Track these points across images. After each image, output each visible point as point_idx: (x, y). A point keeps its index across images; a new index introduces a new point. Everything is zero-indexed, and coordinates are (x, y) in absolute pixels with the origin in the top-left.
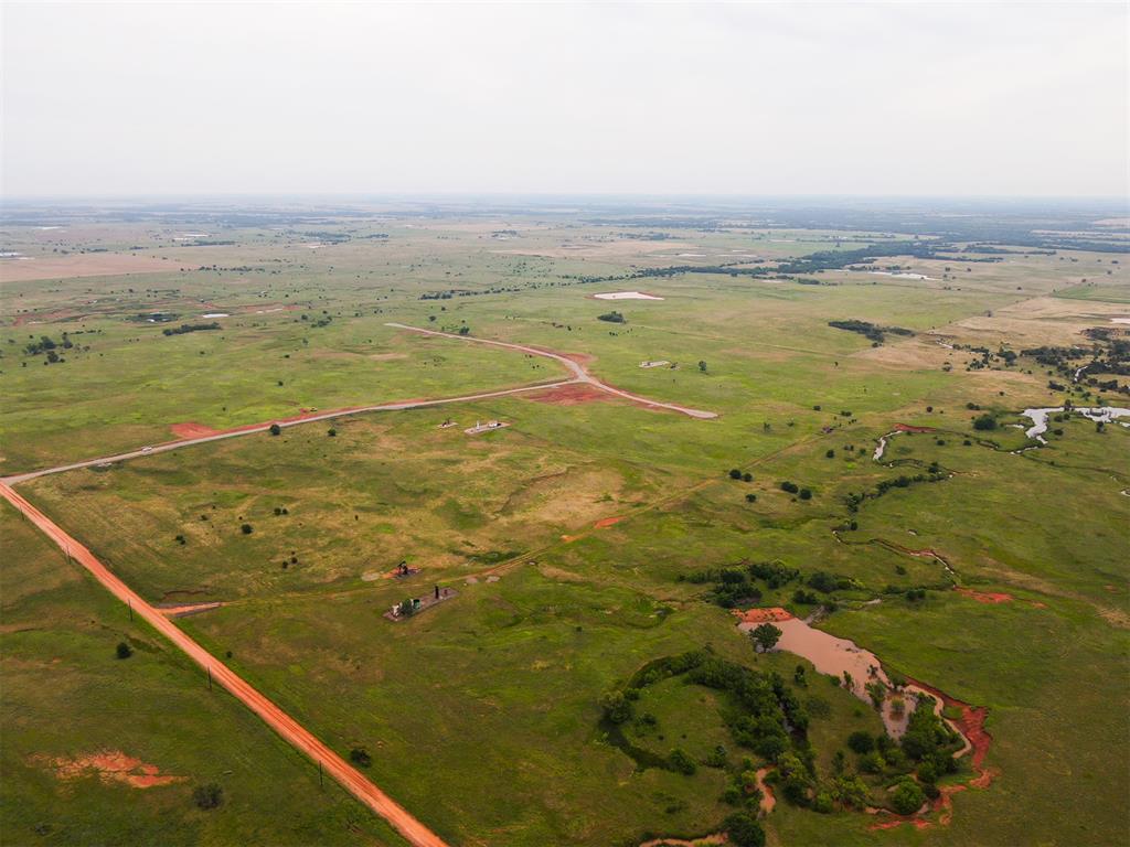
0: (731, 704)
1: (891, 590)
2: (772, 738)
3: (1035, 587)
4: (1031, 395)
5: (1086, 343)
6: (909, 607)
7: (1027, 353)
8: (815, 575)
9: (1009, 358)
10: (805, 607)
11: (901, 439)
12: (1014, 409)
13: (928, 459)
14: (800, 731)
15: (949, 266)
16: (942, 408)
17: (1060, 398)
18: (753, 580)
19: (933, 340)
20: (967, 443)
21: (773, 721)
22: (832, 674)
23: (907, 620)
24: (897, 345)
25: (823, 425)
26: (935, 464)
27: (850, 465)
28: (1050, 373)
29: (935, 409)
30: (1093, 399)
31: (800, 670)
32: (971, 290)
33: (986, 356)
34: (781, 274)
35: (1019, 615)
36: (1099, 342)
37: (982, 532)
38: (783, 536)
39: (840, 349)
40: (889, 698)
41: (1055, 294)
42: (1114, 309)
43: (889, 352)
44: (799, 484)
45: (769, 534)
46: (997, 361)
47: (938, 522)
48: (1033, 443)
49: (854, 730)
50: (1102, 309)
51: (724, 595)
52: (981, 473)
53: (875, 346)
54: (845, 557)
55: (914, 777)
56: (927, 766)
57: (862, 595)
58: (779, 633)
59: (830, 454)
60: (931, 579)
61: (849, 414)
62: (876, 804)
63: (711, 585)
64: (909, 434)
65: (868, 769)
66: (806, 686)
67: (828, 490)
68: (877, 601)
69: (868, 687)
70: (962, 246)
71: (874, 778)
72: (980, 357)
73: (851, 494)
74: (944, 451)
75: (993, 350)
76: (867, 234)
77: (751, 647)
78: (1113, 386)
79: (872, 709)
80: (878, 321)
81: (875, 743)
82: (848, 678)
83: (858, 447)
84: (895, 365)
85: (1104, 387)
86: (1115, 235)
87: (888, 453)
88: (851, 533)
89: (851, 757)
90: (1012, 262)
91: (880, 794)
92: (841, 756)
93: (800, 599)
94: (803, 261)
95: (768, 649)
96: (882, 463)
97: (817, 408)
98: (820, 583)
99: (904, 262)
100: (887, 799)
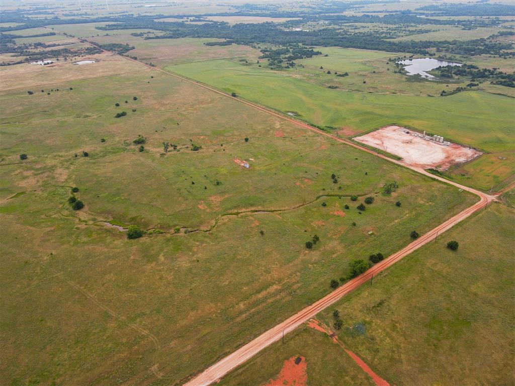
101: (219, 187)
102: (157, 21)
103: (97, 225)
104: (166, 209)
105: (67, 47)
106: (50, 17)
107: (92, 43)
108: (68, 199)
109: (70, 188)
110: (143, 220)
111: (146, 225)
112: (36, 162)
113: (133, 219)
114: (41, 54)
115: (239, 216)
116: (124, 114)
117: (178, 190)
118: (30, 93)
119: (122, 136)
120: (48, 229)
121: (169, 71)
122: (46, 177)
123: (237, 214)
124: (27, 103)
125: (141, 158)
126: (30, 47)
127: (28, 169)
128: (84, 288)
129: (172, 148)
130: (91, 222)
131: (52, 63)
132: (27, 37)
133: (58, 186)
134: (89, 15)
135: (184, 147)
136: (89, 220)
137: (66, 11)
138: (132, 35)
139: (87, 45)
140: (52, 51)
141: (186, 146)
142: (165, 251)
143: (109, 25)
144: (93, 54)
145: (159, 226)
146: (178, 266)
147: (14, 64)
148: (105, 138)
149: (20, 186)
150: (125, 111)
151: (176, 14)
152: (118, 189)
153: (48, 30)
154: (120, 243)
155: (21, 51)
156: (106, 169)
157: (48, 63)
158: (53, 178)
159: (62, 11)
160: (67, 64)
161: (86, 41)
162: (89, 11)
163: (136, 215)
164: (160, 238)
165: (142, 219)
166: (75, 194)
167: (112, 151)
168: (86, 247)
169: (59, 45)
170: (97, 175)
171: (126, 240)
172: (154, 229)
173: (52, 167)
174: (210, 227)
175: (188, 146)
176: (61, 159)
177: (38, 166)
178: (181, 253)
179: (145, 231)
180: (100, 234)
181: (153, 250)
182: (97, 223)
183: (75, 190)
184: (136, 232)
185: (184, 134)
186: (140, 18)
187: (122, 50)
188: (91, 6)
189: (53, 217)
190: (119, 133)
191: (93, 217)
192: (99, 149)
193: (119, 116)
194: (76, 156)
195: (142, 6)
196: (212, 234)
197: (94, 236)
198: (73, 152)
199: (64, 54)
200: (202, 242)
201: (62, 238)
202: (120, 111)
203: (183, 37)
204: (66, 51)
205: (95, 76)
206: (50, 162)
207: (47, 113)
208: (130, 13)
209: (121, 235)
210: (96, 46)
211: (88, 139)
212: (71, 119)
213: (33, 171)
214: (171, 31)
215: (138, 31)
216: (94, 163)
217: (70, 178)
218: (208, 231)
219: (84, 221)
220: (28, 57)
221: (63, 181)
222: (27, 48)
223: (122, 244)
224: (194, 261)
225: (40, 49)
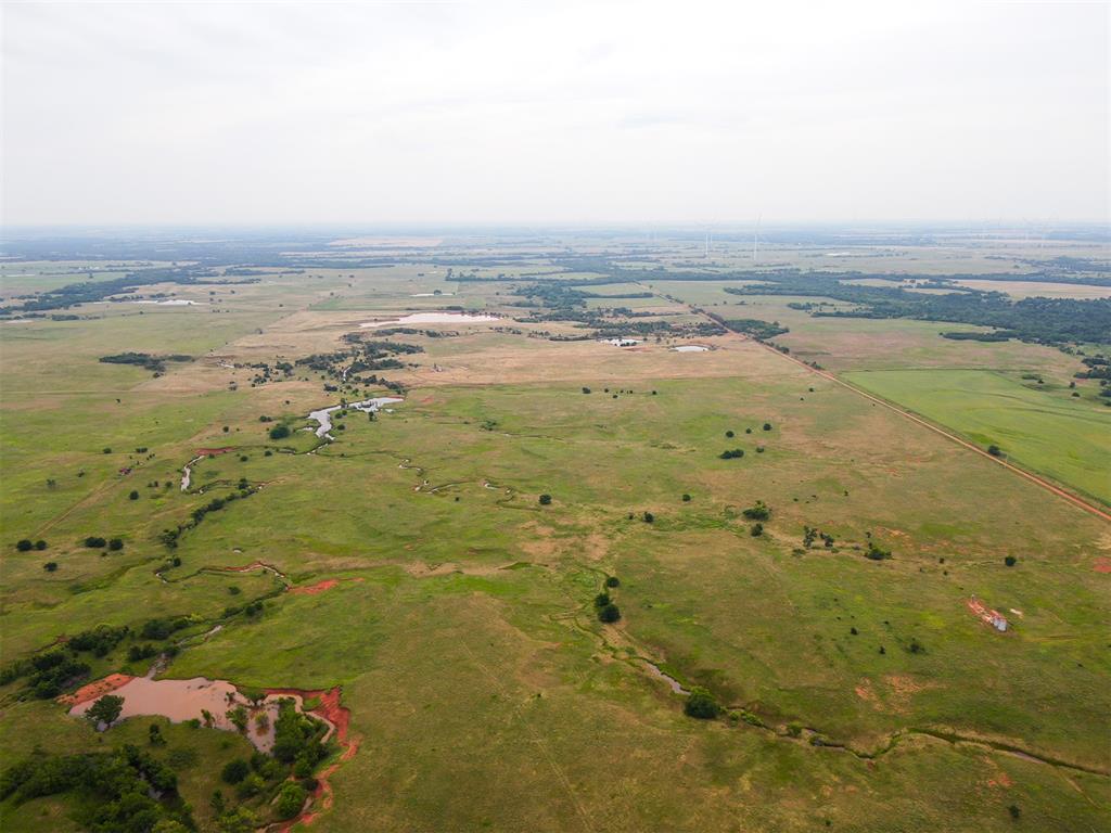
0: (83, 801)
1: (230, 613)
2: (141, 813)
3: (353, 566)
4: (311, 400)
5: (345, 347)
6: (250, 623)
7: (301, 362)
8: (147, 626)
9: (286, 368)
10: (144, 664)
11: (206, 464)
12: (301, 415)
13: (236, 478)
14: (169, 792)
15: (213, 290)
16: (238, 426)
17: (336, 397)
18: (76, 655)
19: (214, 362)
20: (268, 454)
21: (136, 796)
22: (190, 719)
23: (251, 635)
24: (179, 372)
25: (119, 467)
26: (243, 480)
27: (158, 501)
28: (323, 377)
29: (231, 428)
30: (361, 394)
31: (154, 729)
32: (239, 311)
33: (267, 370)
34: (28, 313)
35: (347, 594)
36: (355, 345)
37: (298, 532)
38: (100, 597)
39: (118, 384)
40: (252, 717)
41: (311, 308)
42: (360, 316)
43: (173, 380)
44: (107, 536)
45: (84, 598)
46: (277, 373)
47: (258, 534)
48: (325, 442)
49: (225, 763)
50: (351, 317)
51: (44, 685)
52: (287, 478)
53: (156, 376)
54: (175, 596)
55: (292, 779)
56: (302, 762)
57: (202, 628)
58: (122, 700)
59: (134, 496)
60: (265, 588)
61: (144, 450)
62: (263, 824)
63: (23, 680)
64: (212, 456)
65: (248, 793)
66: (165, 742)
67: (140, 534)
68: (217, 629)
69: (229, 715)
70: (221, 270)
71: (257, 799)
72: (260, 372)
73: (166, 531)
74: (247, 465)
75: (272, 364)
76: (121, 263)
77: (92, 729)
78: (373, 380)
79: (238, 734)
80: (153, 350)
81: (249, 766)
82: (207, 715)
83: (163, 481)
84: (182, 392)
85: (368, 382)
86: (347, 253)
87: (195, 480)
88: (176, 570)
89: (228, 791)
90: (269, 282)
91: (266, 811)
92: (218, 795)
93: (137, 656)
94: (53, 296)
95: (112, 724)
96: (191, 491)
97: (107, 451)
98: (154, 631)
99: (168, 289)
100: (273, 813)
101: (917, 659)
102: (845, 282)
103: (633, 665)
104: (779, 673)
105: (667, 319)
106: (650, 266)
107: (711, 315)
108: (595, 595)
109: (603, 576)
110: (725, 683)
111: (730, 695)
112: (562, 513)
113: (705, 675)
114: (620, 326)
115: (957, 746)
116: (738, 454)
117: (815, 637)
118: (586, 391)
119: (724, 496)
120: (548, 645)
121: (849, 383)
122: (571, 545)
123: (952, 739)
124: (577, 408)
125: (752, 548)
126: (606, 315)
127: (547, 523)
128: (577, 790)
129: (823, 543)
130: (624, 655)
131: (634, 344)
132: (606, 296)
133: (586, 567)
134: (717, 267)
135: (849, 545)
136: (622, 649)
137: (680, 257)
138: (789, 306)
139: (702, 319)
140: (640, 324)
141: (854, 545)
142: (759, 769)
143: (749, 287)
144: (708, 335)
145: (756, 706)
146: (777, 816)
147: (574, 340)
148: (691, 495)
149: (525, 550)
150: (741, 448)
151: (888, 273)
152: (692, 602)
153: (644, 288)
154: (667, 717)
155: (590, 319)
156: (677, 555)
157: (628, 344)
158: (582, 550)
159: (674, 258)
160: (659, 349)
161: (701, 310)
162: (719, 261)
163: (712, 668)
164: (751, 736)
165: (722, 679)
166: (611, 590)
167: (698, 521)
168: (602, 704)
169: (654, 314)
170: (658, 562)
171: (681, 715)
172: (743, 711)
173: (586, 528)
174: (873, 749)
175: (860, 546)
176: (605, 517)
177: (563, 522)
178: (792, 787)
179: (724, 708)
180: (633, 684)
181: (731, 757)
182: (636, 662)
183: (612, 583)
184: (704, 704)
185: (855, 516)
186: (812, 277)
187: (764, 333)
188: (726, 252)
189: (562, 623)
190: (720, 489)
191: (629, 645)
192: (675, 512)
193: (727, 456)
194: (631, 518)
195: (821, 255)
196: (876, 768)
197: (623, 685)
198: (628, 509)
199: (659, 331)
200: (847, 779)
201: (564, 669)
202: (731, 447)
203: (894, 317)
204: (663, 325)
205: (702, 375)
206: (584, 519)
207: (604, 430)
208: (795, 267)
209: (672, 701)
210: (716, 322)
211: (660, 490)
212: (638, 448)
213: (552, 529)
214: (870, 303)
215: (803, 301)
216: (659, 538)
217: (609, 557)
218: (868, 757)
219: (612, 649)
220: (599, 330)
221: (596, 559)
222: (601, 315)
223: (671, 721)
224: (817, 820)
225: (622, 319)
